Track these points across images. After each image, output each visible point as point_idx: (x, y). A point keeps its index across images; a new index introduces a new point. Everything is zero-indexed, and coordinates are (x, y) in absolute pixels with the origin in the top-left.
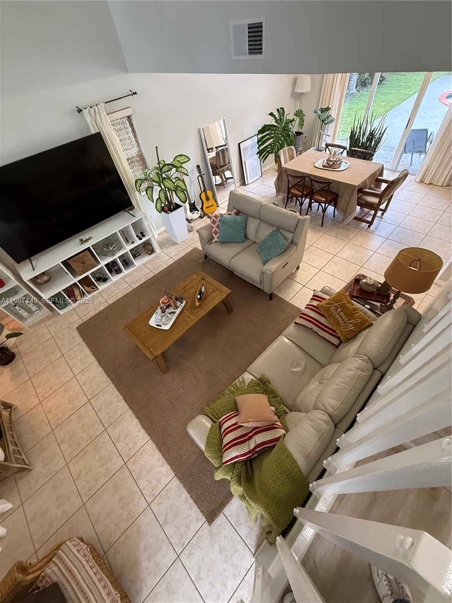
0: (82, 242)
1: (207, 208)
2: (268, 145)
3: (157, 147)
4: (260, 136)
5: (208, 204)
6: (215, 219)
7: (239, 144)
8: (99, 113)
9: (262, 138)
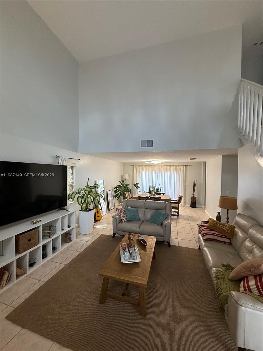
0: (34, 223)
1: (97, 217)
2: (119, 193)
3: (89, 178)
4: (115, 189)
5: (98, 215)
6: (121, 210)
7: (107, 192)
8: (66, 160)
9: (116, 190)
